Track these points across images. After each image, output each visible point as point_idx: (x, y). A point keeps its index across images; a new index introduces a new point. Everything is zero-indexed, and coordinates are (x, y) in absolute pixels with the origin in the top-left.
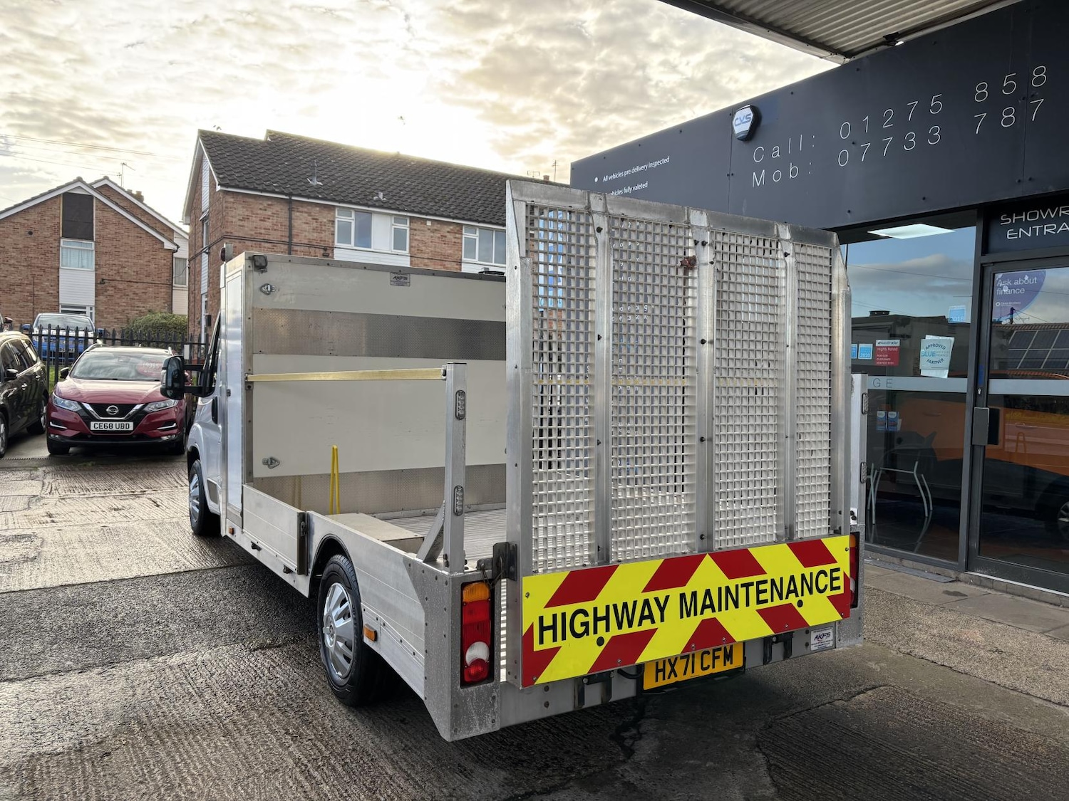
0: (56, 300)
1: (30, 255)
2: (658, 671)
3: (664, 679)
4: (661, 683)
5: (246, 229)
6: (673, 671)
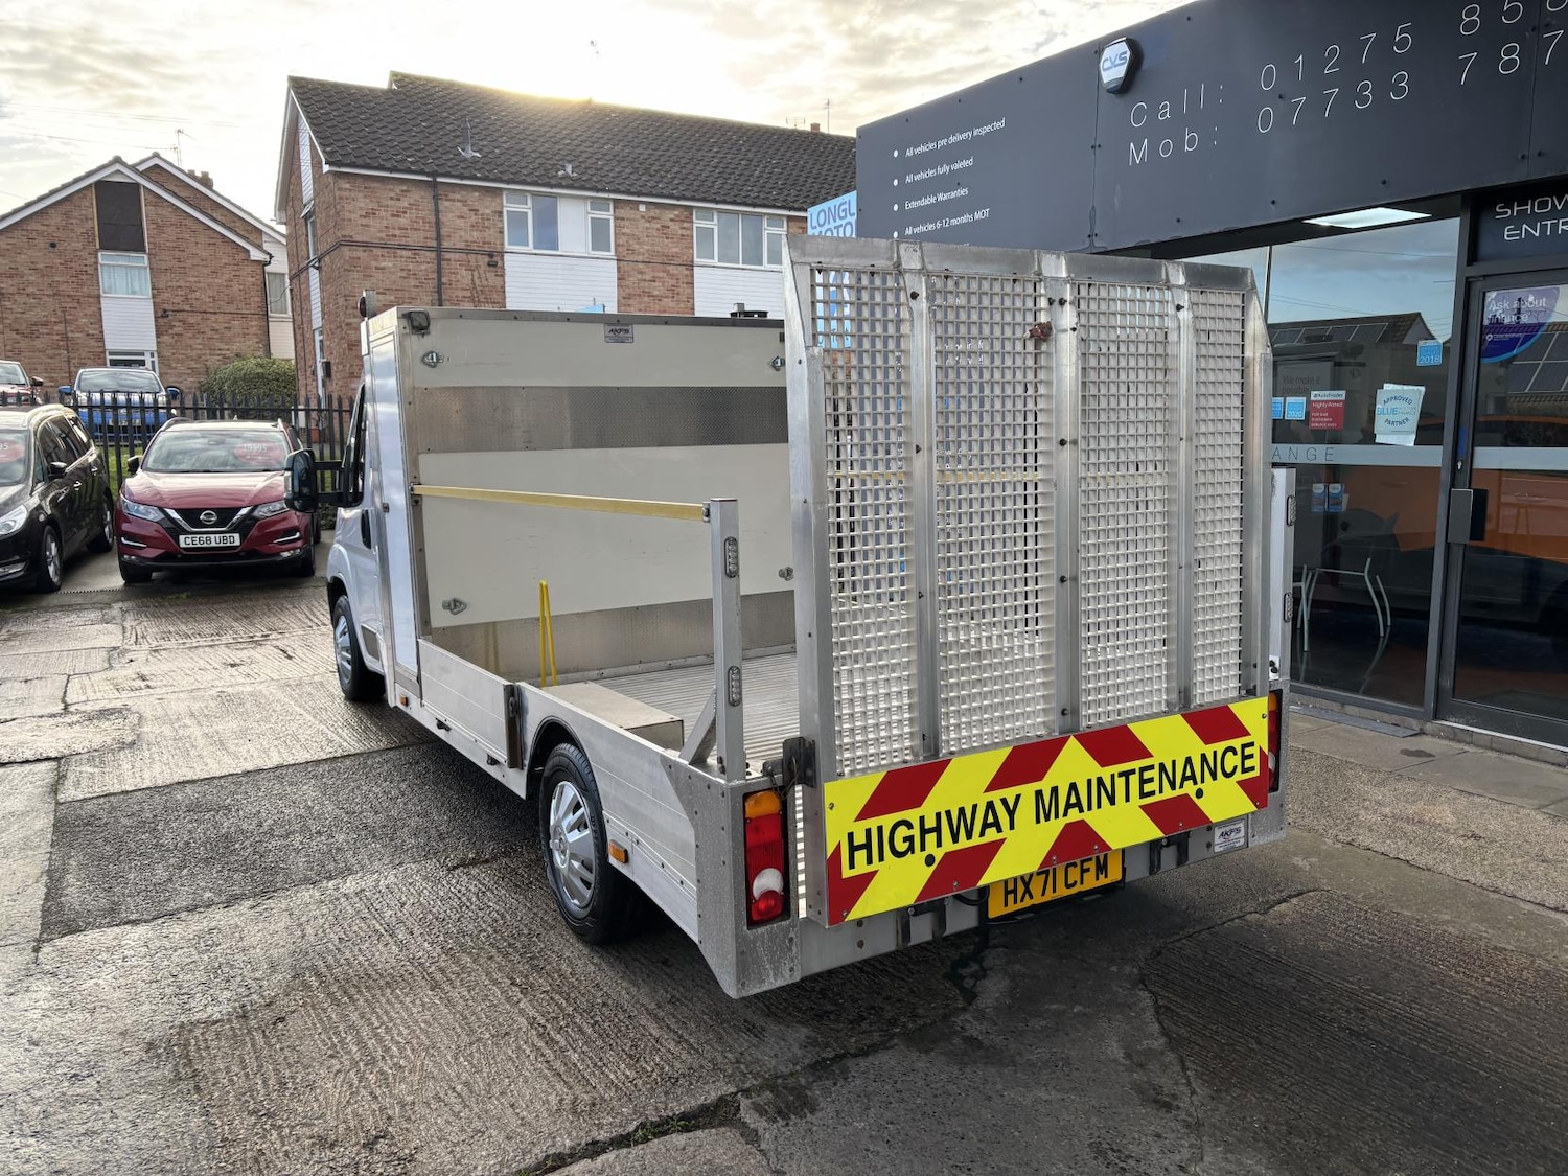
0: (100, 344)
1: (57, 279)
2: (1007, 892)
3: (1015, 902)
4: (1012, 908)
5: (372, 230)
6: (1027, 891)
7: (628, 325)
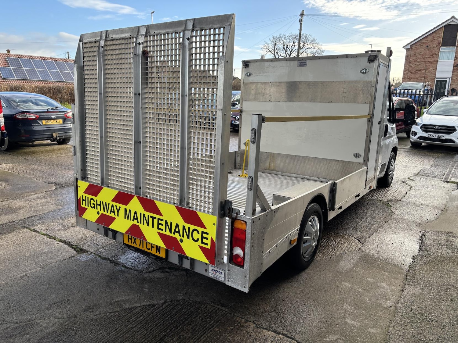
0: (434, 76)
2: (129, 238)
6: (135, 242)
7: (305, 60)
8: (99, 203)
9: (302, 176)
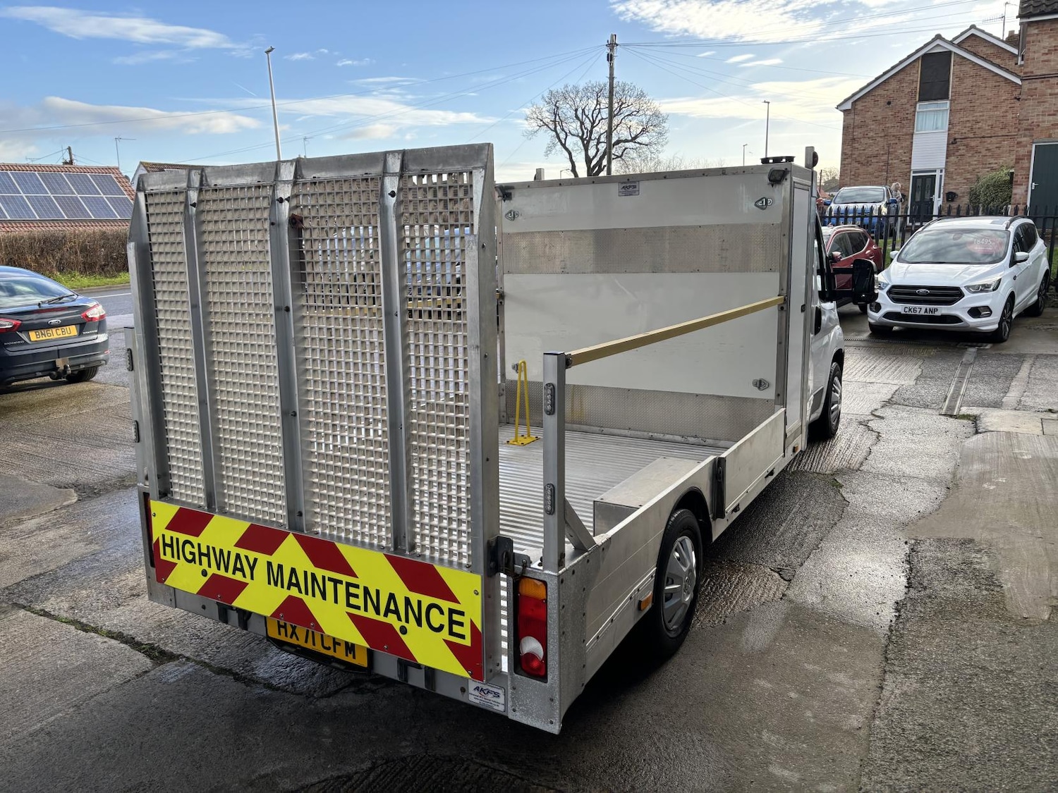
0: (908, 166)
1: (888, 125)
2: (279, 626)
4: (284, 638)
6: (295, 633)
7: (635, 182)
8: (204, 550)
9: (646, 433)
